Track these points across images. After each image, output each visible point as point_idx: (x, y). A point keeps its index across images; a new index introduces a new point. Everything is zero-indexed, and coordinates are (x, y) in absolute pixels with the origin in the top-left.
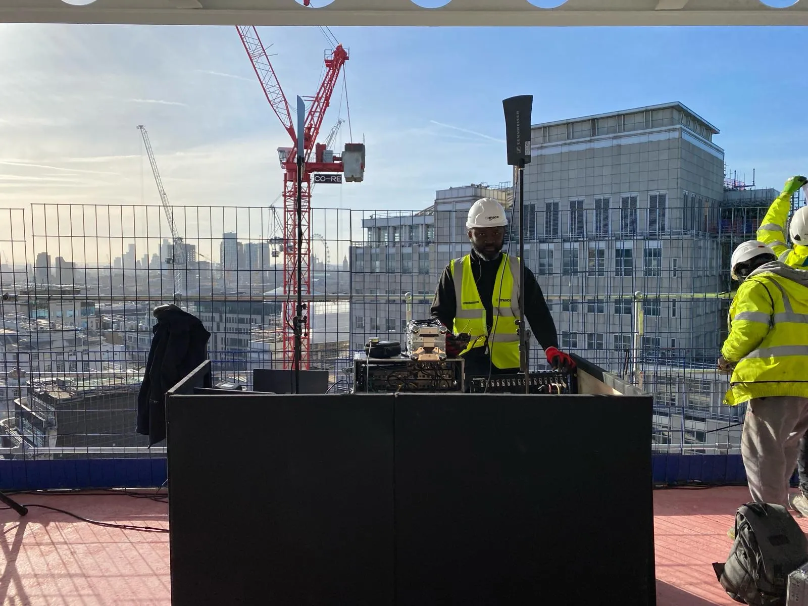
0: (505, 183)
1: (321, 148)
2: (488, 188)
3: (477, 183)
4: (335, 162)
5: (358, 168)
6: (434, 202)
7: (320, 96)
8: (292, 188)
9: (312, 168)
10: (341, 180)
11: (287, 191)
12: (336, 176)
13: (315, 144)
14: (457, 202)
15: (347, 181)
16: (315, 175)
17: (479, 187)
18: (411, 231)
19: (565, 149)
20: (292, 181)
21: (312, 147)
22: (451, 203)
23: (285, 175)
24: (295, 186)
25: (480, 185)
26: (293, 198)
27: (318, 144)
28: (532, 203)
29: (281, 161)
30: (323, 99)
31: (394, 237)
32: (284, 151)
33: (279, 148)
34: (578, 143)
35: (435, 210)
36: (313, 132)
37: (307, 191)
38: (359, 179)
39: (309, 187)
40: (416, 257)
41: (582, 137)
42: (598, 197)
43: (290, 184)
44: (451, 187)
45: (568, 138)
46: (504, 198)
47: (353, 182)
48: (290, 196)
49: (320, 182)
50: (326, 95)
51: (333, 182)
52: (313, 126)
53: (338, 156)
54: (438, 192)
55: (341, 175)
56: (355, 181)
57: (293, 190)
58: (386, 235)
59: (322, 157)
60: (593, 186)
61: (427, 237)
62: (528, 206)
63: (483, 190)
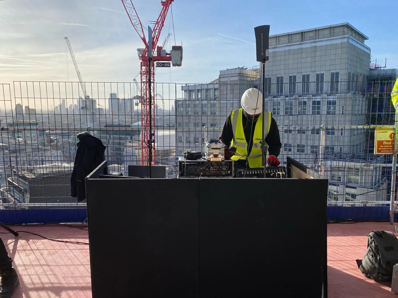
0: (256, 66)
1: (160, 49)
2: (247, 69)
3: (241, 67)
4: (167, 56)
5: (179, 59)
6: (219, 76)
7: (159, 21)
8: (145, 70)
9: (156, 59)
10: (170, 65)
11: (142, 71)
12: (168, 63)
13: (157, 46)
14: (230, 77)
15: (173, 66)
16: (157, 63)
17: (242, 68)
18: (207, 92)
19: (287, 48)
20: (145, 66)
21: (155, 48)
22: (227, 77)
23: (141, 63)
24: (146, 68)
25: (243, 68)
26: (145, 75)
27: (158, 46)
28: (270, 77)
29: (139, 55)
30: (160, 23)
31: (198, 95)
32: (140, 50)
33: (138, 49)
34: (294, 45)
35: (218, 81)
36: (156, 40)
37: (153, 71)
38: (179, 65)
39: (154, 69)
40: (209, 105)
41: (296, 42)
42: (303, 74)
43: (144, 68)
44: (227, 69)
45: (289, 43)
46: (255, 74)
47: (177, 66)
48: (144, 74)
49: (159, 66)
50: (162, 20)
51: (166, 66)
52: (155, 37)
53: (168, 52)
54: (221, 71)
55: (170, 63)
56: (178, 66)
57: (145, 71)
58: (194, 94)
59: (160, 53)
60: (302, 68)
61: (215, 95)
62: (267, 78)
63: (244, 70)
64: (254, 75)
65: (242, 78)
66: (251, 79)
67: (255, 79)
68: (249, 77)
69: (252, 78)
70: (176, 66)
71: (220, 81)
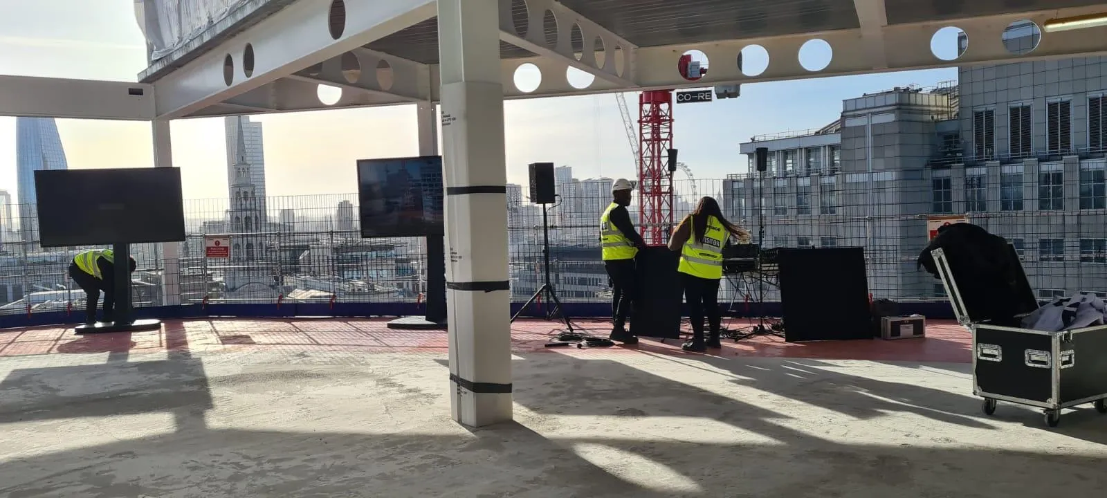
0: (947, 82)
1: (686, 60)
2: (920, 92)
3: (903, 87)
4: (703, 75)
6: (840, 115)
8: (649, 112)
10: (711, 97)
11: (643, 115)
12: (705, 92)
14: (873, 114)
15: (718, 98)
16: (678, 94)
17: (906, 90)
18: (808, 157)
20: (650, 103)
22: (864, 115)
23: (641, 97)
24: (653, 108)
25: (908, 88)
26: (650, 124)
31: (785, 164)
35: (842, 126)
37: (668, 114)
38: (735, 95)
39: (670, 108)
40: (815, 189)
42: (1093, 95)
43: (647, 107)
46: (945, 103)
47: (727, 98)
48: (648, 122)
49: (684, 101)
51: (701, 100)
53: (705, 67)
54: (846, 102)
55: (710, 91)
56: (730, 97)
57: (650, 114)
58: (774, 163)
59: (686, 70)
60: (1086, 78)
61: (832, 163)
62: (982, 113)
63: (912, 96)
64: (943, 106)
65: (906, 117)
66: (932, 117)
67: (945, 117)
68: (930, 112)
69: (938, 113)
70: (725, 98)
71: (845, 126)
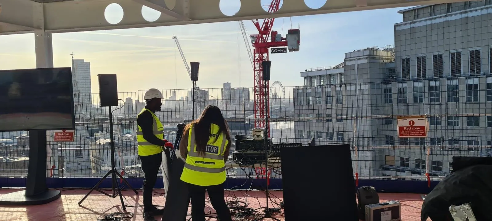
0: (390, 46)
1: (274, 34)
2: (378, 50)
3: (371, 47)
4: (283, 41)
5: (296, 43)
7: (273, 4)
8: (258, 57)
9: (270, 45)
10: (286, 51)
11: (255, 59)
12: (283, 48)
13: (271, 31)
14: (358, 59)
15: (289, 51)
16: (271, 49)
18: (330, 79)
19: (429, 22)
20: (258, 53)
21: (269, 33)
22: (354, 60)
23: (254, 50)
24: (260, 56)
25: (373, 48)
27: (273, 31)
29: (252, 42)
30: (275, 5)
31: (320, 82)
32: (254, 37)
33: (251, 35)
34: (437, 18)
35: (344, 65)
36: (270, 25)
37: (267, 58)
38: (297, 50)
39: (268, 56)
40: (334, 93)
41: (441, 14)
42: (452, 52)
43: (257, 55)
44: (354, 51)
45: (431, 16)
47: (294, 51)
48: (258, 62)
49: (274, 53)
50: (277, 3)
51: (282, 52)
52: (270, 21)
53: (284, 37)
54: (346, 54)
55: (286, 48)
56: (295, 51)
58: (315, 81)
59: (275, 38)
60: (449, 44)
61: (341, 81)
62: (405, 59)
63: (375, 51)
64: (388, 56)
65: (372, 61)
66: (384, 61)
67: (389, 61)
68: (382, 59)
69: (386, 59)
70: (292, 51)
71: (346, 65)
